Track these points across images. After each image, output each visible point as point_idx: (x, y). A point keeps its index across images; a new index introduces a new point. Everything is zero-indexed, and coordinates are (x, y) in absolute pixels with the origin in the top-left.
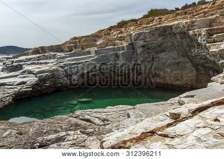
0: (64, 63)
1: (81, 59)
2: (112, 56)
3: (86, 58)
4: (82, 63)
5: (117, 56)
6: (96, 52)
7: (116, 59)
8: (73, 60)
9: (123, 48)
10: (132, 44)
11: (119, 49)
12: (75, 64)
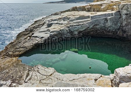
0: (70, 25)
1: (81, 22)
2: (102, 20)
3: (85, 21)
4: (80, 25)
5: (106, 20)
6: (92, 17)
7: (106, 22)
8: (76, 23)
9: (112, 14)
10: (119, 11)
11: (109, 15)
12: (76, 25)
